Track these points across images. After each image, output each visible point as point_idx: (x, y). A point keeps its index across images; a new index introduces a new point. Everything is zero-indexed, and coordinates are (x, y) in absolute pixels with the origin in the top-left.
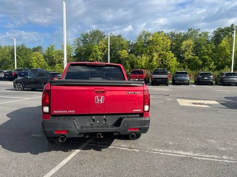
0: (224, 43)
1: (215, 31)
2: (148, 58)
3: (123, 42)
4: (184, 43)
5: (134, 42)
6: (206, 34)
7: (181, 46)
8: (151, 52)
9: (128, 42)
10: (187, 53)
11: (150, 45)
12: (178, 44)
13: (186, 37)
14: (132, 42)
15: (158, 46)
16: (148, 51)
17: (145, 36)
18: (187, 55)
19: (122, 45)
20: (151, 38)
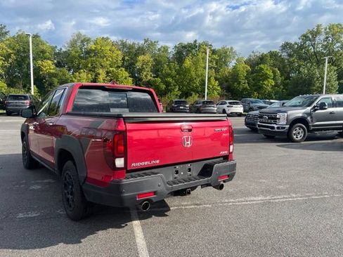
0: (188, 63)
1: (176, 47)
2: (90, 75)
3: (44, 47)
4: (141, 58)
5: (64, 50)
6: (166, 49)
7: (137, 62)
8: (94, 68)
9: (54, 48)
10: (145, 73)
11: (91, 57)
12: (132, 59)
13: (141, 51)
14: (59, 48)
15: (105, 59)
16: (90, 65)
17: (82, 42)
18: (146, 76)
19: (43, 52)
20: (92, 46)
